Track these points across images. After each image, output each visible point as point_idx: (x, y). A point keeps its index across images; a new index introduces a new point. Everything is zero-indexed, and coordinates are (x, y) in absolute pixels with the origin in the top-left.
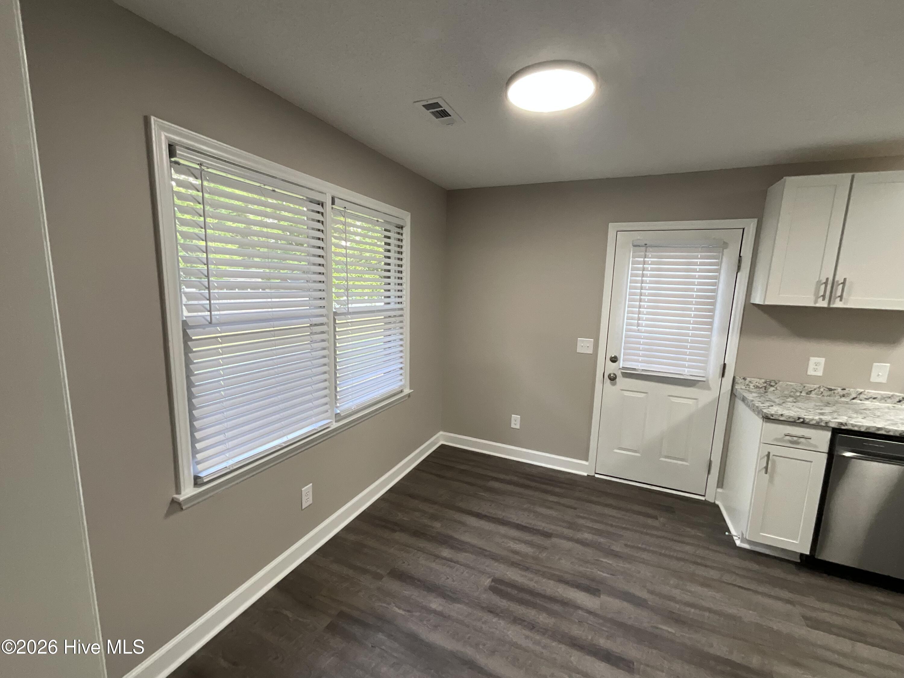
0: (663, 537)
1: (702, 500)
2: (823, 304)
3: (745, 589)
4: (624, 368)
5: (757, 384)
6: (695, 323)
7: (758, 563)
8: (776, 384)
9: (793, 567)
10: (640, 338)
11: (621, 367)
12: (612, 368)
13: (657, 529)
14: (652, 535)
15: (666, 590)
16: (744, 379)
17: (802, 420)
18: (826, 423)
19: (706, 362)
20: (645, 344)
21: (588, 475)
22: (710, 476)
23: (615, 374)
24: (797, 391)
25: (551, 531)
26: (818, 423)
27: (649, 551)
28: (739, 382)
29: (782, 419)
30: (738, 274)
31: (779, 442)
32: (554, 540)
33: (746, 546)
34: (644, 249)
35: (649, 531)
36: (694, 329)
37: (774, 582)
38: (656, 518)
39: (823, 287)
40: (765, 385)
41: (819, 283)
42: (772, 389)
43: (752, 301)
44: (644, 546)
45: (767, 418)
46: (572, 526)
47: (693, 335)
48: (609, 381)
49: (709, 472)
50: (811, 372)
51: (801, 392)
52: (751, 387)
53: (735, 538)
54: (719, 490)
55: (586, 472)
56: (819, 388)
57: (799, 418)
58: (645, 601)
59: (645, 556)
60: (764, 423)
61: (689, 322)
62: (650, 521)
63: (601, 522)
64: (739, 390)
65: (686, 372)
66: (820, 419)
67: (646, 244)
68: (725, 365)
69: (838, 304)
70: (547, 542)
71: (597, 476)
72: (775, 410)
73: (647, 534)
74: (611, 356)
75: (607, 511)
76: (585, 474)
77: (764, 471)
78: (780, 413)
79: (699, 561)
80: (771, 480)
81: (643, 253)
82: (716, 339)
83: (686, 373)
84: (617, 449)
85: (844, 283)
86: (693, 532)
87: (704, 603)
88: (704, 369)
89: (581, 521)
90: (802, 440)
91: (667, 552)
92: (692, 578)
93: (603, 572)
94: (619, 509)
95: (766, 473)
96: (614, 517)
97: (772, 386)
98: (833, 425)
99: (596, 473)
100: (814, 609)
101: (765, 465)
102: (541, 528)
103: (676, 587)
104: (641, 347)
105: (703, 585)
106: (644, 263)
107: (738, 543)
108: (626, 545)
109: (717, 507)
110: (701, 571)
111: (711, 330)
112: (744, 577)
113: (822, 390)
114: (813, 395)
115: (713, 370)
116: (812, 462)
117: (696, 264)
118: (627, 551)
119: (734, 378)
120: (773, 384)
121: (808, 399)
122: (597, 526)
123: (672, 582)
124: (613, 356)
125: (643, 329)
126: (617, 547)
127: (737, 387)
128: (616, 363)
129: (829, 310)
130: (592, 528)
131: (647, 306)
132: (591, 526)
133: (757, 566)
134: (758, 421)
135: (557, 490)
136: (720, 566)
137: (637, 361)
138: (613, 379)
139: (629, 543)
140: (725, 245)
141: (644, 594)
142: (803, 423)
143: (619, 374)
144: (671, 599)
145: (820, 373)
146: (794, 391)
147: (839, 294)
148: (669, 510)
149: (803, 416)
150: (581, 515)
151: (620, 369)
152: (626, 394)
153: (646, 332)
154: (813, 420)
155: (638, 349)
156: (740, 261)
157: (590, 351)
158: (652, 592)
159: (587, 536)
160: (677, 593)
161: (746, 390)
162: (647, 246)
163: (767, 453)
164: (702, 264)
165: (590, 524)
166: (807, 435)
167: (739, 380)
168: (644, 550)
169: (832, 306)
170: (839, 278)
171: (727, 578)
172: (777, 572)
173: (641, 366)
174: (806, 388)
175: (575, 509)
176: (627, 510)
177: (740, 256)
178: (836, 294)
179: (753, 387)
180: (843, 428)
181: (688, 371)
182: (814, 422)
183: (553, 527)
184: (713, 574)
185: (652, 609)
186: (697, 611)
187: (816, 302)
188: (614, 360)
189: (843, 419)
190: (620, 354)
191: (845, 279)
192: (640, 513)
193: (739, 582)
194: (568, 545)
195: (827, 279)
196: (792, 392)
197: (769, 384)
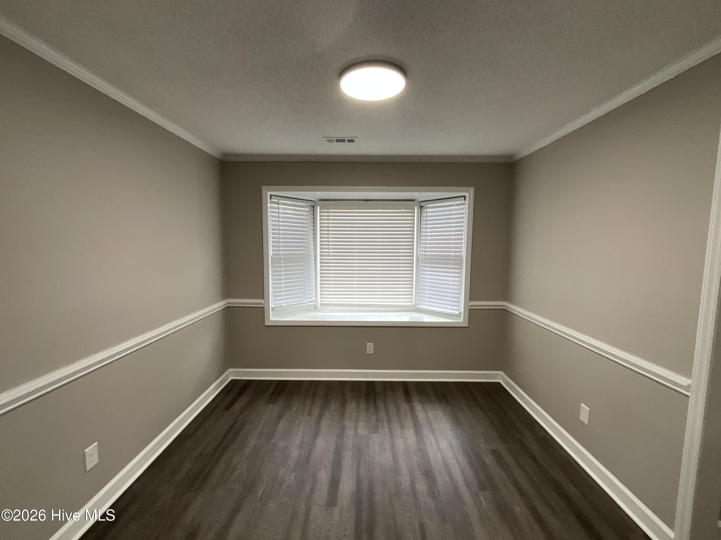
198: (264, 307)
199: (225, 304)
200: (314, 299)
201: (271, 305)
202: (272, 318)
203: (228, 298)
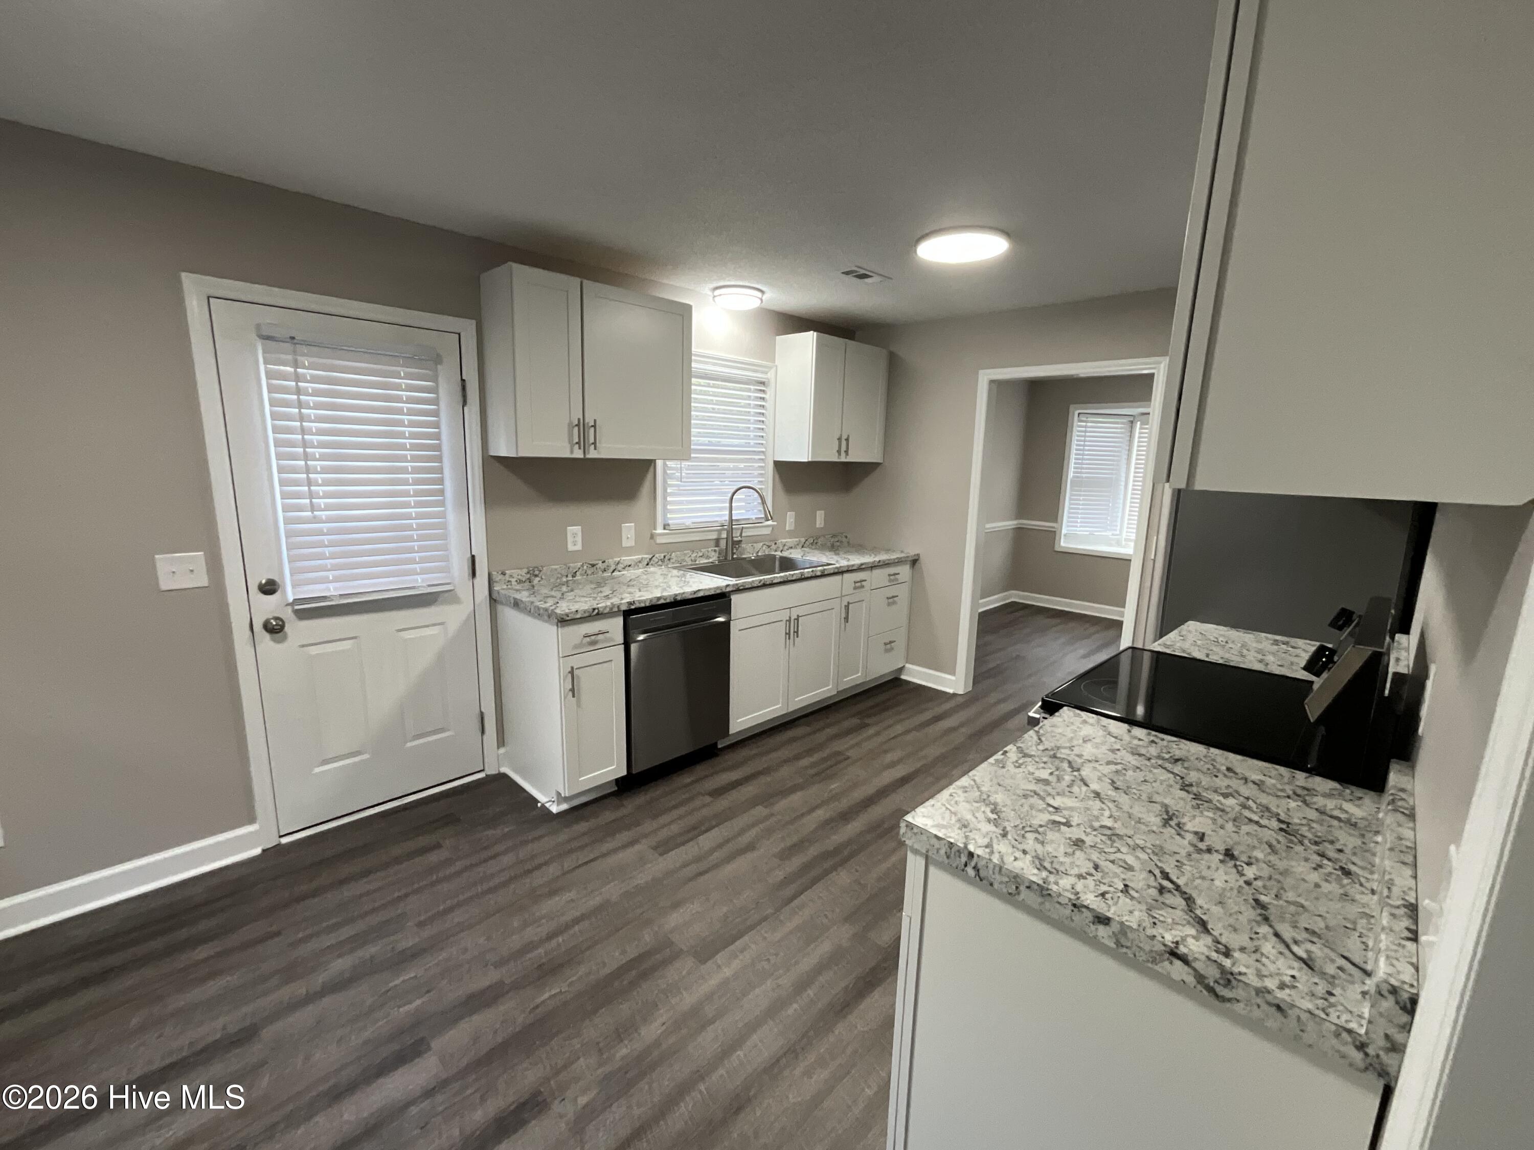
0: (466, 869)
1: (482, 779)
2: (578, 454)
3: (592, 861)
4: (297, 601)
5: (519, 577)
6: (417, 493)
7: (584, 819)
8: (540, 571)
9: (614, 801)
10: (321, 533)
11: (291, 600)
12: (267, 607)
13: (448, 862)
14: (447, 879)
15: (516, 942)
16: (504, 574)
17: (596, 611)
18: (618, 607)
19: (446, 559)
20: (332, 544)
21: (264, 851)
22: (485, 737)
23: (276, 619)
24: (562, 576)
25: (248, 1023)
26: (611, 609)
27: (459, 905)
28: (497, 579)
29: (578, 616)
30: (465, 408)
31: (578, 648)
32: (268, 1033)
33: (564, 807)
34: (288, 346)
35: (441, 875)
36: (419, 505)
37: (611, 830)
38: (438, 846)
39: (576, 429)
40: (528, 576)
41: (571, 427)
42: (538, 579)
43: (492, 453)
44: (449, 903)
45: (564, 621)
46: (290, 973)
47: (419, 516)
48: (267, 636)
49: (483, 732)
50: (571, 548)
51: (567, 576)
52: (514, 583)
53: (547, 805)
54: (502, 751)
55: (254, 847)
56: (582, 566)
57: (594, 609)
58: (501, 983)
59: (458, 917)
60: (559, 629)
61: (406, 494)
62: (434, 857)
63: (352, 920)
64: (502, 592)
65: (420, 581)
66: (612, 603)
67: (293, 338)
68: (473, 557)
69: (593, 454)
70: (254, 1051)
71: (284, 840)
72: (563, 608)
73: (439, 881)
74: (261, 582)
75: (348, 892)
76: (257, 851)
77: (571, 694)
78: (574, 609)
79: (528, 866)
80: (579, 704)
81: (290, 357)
82: (453, 518)
83: (420, 583)
84: (319, 766)
85: (594, 426)
86: (498, 832)
87: (568, 917)
88: (447, 570)
89: (305, 950)
90: (600, 637)
91: (485, 886)
92: (536, 896)
93: (410, 1003)
94: (366, 873)
95: (574, 696)
96: (368, 893)
97: (536, 576)
98: (624, 608)
99: (281, 837)
100: (655, 831)
101: (571, 687)
102: (218, 1036)
103: (525, 925)
104: (327, 551)
105: (553, 893)
106: (297, 378)
107: (555, 809)
108: (421, 925)
109: (504, 776)
110: (539, 879)
111: (442, 504)
112: (582, 848)
113: (585, 567)
114: (578, 577)
115: (459, 568)
116: (611, 661)
117: (398, 387)
118: (427, 932)
119: (490, 575)
120: (537, 572)
121: (578, 583)
122: (346, 932)
123: (516, 924)
124: (264, 582)
125: (323, 514)
126: (407, 940)
127: (497, 588)
128: (277, 593)
129: (585, 460)
130: (341, 944)
131: (322, 467)
132: (333, 942)
133: (587, 824)
134: (550, 631)
135: (203, 926)
136: (554, 854)
137: (325, 580)
138: (275, 629)
139: (422, 918)
140: (438, 360)
141: (493, 976)
142: (598, 614)
143: (287, 614)
144: (530, 946)
145: (579, 547)
146: (560, 576)
147: (592, 440)
148: (449, 820)
149: (595, 606)
150: (300, 935)
151: (288, 605)
152: (314, 650)
153: (330, 520)
154: (606, 607)
155: (322, 557)
156: (464, 388)
157: (202, 580)
158: (500, 963)
159: (340, 965)
160: (532, 933)
161: (510, 589)
162: (295, 341)
163: (570, 669)
164: (410, 388)
165: (329, 940)
166: (604, 629)
167: (497, 577)
168: (451, 909)
169: (588, 456)
170: (589, 421)
171: (568, 863)
172: (608, 816)
173: (335, 589)
174: (571, 569)
175: (278, 934)
176: (386, 866)
177: (463, 381)
178: (589, 441)
179: (516, 583)
180: (633, 607)
181: (423, 581)
182: (607, 610)
183: (247, 1009)
184: (552, 870)
185: (517, 986)
186: (566, 936)
187: (572, 452)
188: (269, 588)
189: (627, 598)
190: (281, 573)
191: (595, 421)
192: (411, 855)
193: (582, 857)
194: (304, 1017)
195: (579, 420)
196: (558, 578)
197: (533, 573)
198: (1055, 532)
199: (1017, 524)
200: (1118, 532)
201: (1064, 531)
202: (1062, 544)
203: (1020, 519)
